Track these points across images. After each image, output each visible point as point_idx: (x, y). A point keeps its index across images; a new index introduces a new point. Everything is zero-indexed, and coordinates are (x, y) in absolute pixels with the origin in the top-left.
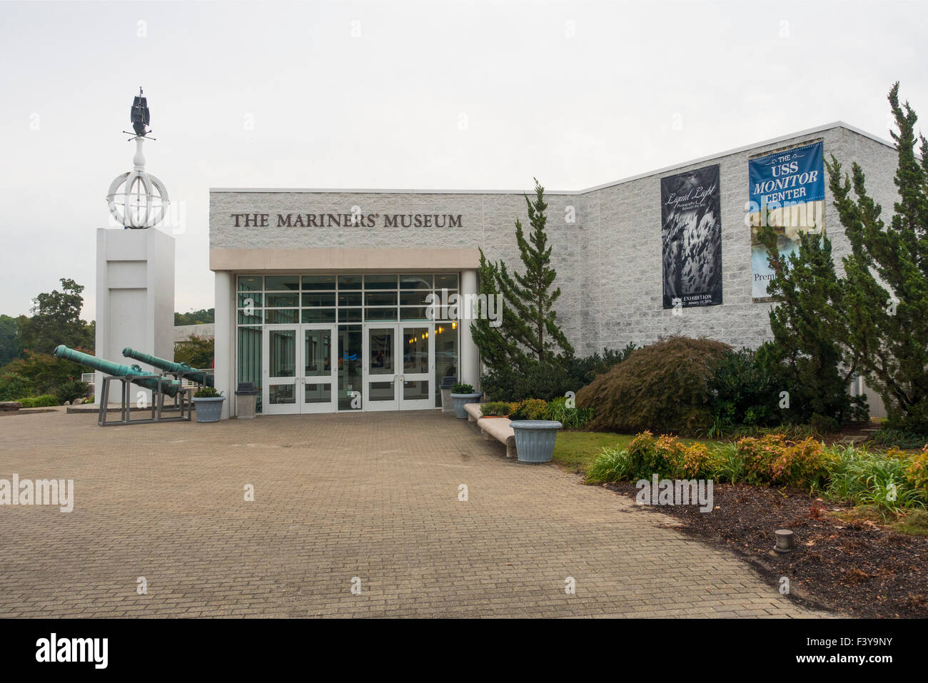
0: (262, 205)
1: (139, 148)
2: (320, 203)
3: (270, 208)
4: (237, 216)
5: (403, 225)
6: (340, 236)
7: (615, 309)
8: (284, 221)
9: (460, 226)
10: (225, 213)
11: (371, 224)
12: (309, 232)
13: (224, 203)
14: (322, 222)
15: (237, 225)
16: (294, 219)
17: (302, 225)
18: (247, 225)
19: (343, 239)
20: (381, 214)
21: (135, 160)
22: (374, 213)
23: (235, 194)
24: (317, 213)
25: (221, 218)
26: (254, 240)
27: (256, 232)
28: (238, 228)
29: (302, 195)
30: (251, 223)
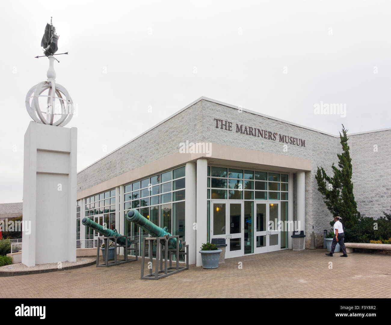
0: (229, 116)
1: (51, 64)
2: (254, 121)
3: (233, 118)
4: (217, 120)
5: (286, 142)
6: (263, 143)
7: (362, 194)
8: (239, 129)
9: (304, 146)
10: (210, 117)
11: (274, 139)
12: (250, 139)
13: (210, 109)
14: (255, 134)
15: (217, 127)
16: (243, 129)
17: (247, 134)
18: (222, 128)
19: (264, 146)
20: (278, 133)
21: (48, 73)
22: (276, 133)
23: (216, 104)
24: (253, 127)
25: (209, 120)
26: (225, 139)
27: (226, 134)
28: (217, 129)
29: (247, 114)
30: (224, 127)
